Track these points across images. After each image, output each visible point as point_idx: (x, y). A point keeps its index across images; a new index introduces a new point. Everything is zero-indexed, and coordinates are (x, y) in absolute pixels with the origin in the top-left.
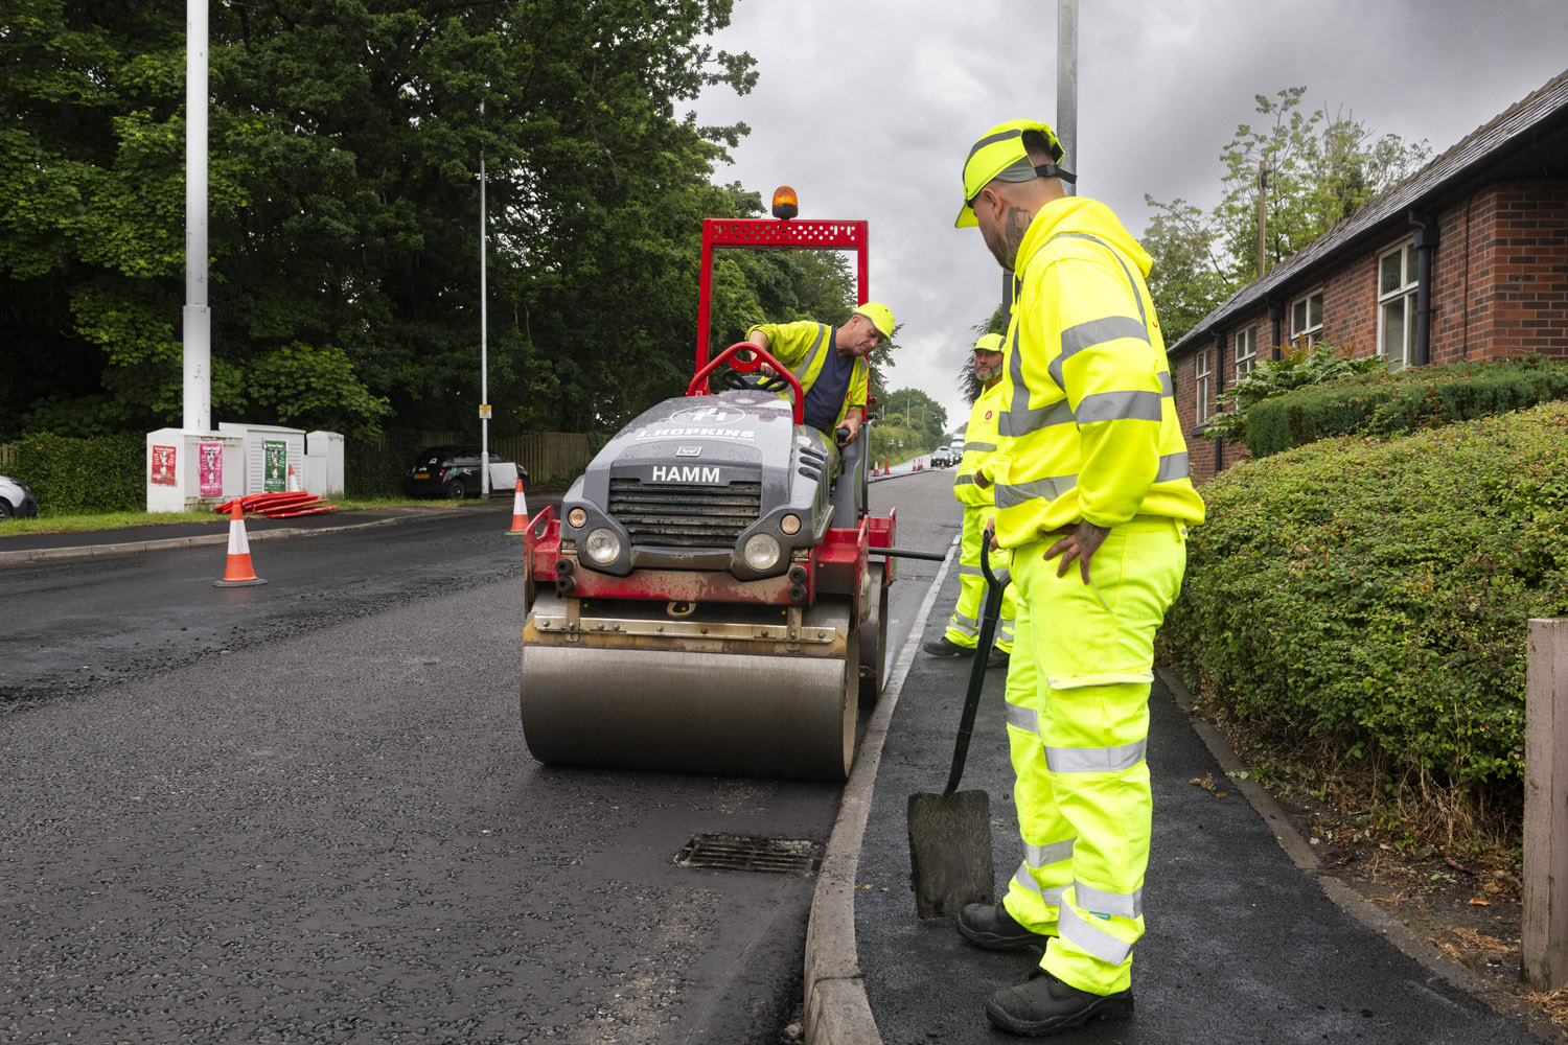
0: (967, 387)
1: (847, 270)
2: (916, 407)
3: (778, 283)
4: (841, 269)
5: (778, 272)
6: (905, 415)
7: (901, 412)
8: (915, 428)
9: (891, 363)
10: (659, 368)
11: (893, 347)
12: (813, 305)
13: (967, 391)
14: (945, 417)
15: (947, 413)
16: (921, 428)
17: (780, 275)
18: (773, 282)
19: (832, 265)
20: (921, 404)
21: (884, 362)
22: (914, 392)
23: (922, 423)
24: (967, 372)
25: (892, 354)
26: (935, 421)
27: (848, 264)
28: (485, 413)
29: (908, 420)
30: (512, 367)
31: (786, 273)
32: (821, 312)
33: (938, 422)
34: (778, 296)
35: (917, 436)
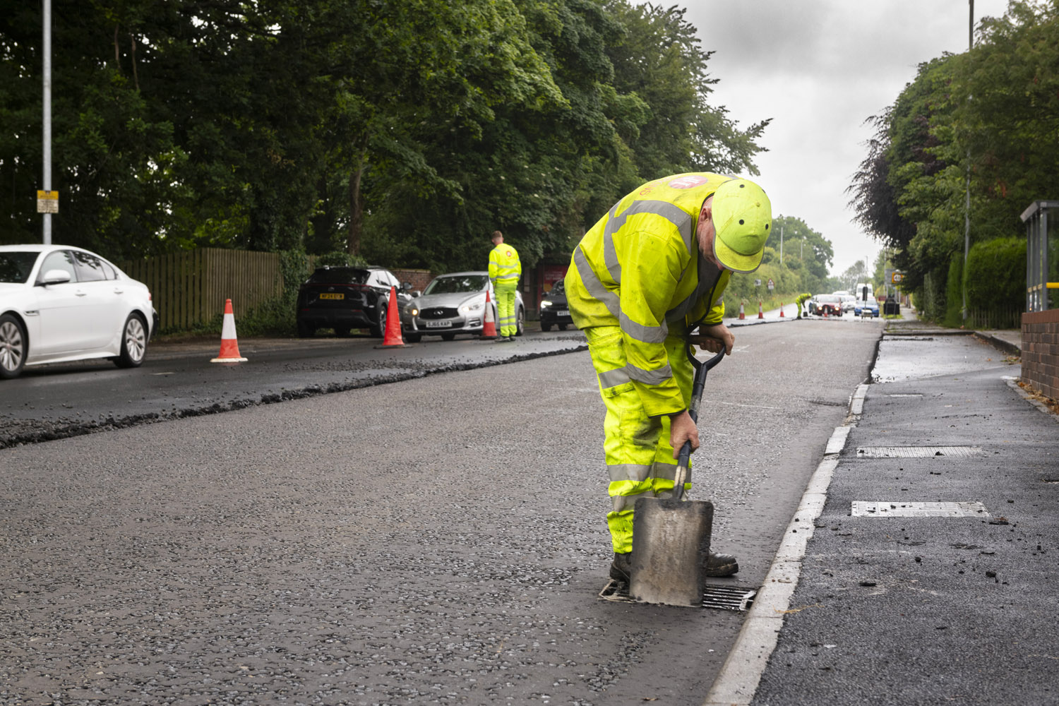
0: (859, 202)
1: (694, 44)
2: (793, 240)
3: (584, 42)
4: (687, 42)
5: (584, 27)
6: (777, 250)
7: (774, 246)
8: (791, 266)
9: (754, 170)
10: (393, 155)
11: (758, 150)
12: (642, 83)
13: (860, 207)
14: (830, 253)
15: (834, 248)
16: (799, 266)
17: (589, 31)
18: (576, 40)
19: (674, 38)
20: (799, 237)
21: (745, 170)
22: (791, 221)
23: (800, 261)
24: (860, 182)
25: (756, 159)
26: (818, 258)
27: (696, 35)
28: (47, 203)
29: (781, 256)
30: (104, 131)
31: (598, 29)
32: (653, 94)
33: (821, 259)
34: (584, 62)
35: (793, 276)
